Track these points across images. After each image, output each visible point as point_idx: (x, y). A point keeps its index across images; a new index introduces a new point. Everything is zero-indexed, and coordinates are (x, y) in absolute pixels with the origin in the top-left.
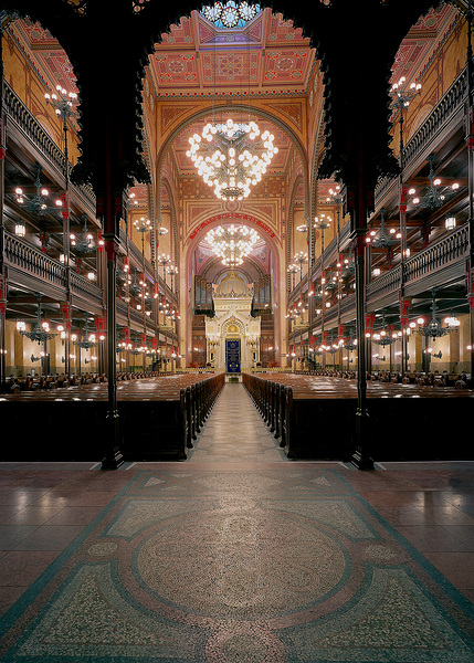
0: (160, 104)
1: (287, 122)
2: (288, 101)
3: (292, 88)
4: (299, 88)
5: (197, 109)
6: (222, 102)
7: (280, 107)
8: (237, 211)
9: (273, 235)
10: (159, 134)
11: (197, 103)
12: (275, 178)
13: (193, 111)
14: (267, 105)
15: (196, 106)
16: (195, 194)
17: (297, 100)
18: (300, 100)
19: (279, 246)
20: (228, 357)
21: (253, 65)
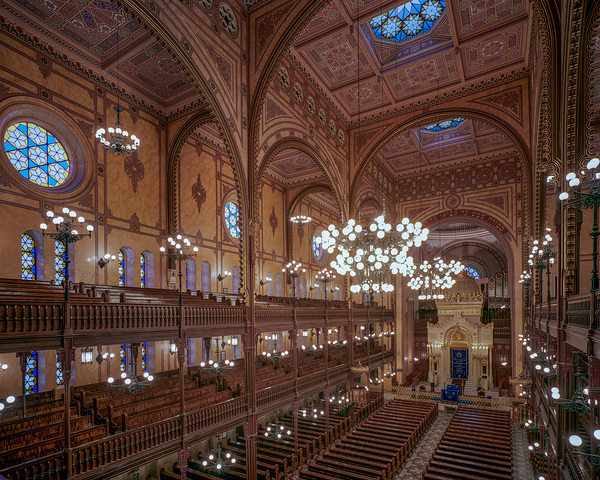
0: (352, 132)
1: (501, 115)
2: (502, 88)
3: (507, 71)
4: (518, 68)
5: (390, 128)
6: (418, 113)
7: (491, 100)
8: (460, 208)
9: (506, 230)
10: (352, 164)
11: (390, 121)
12: (507, 160)
13: (387, 131)
14: (473, 101)
15: (389, 125)
16: (411, 195)
17: (515, 84)
18: (519, 82)
19: (512, 243)
20: (454, 368)
21: (449, 64)
